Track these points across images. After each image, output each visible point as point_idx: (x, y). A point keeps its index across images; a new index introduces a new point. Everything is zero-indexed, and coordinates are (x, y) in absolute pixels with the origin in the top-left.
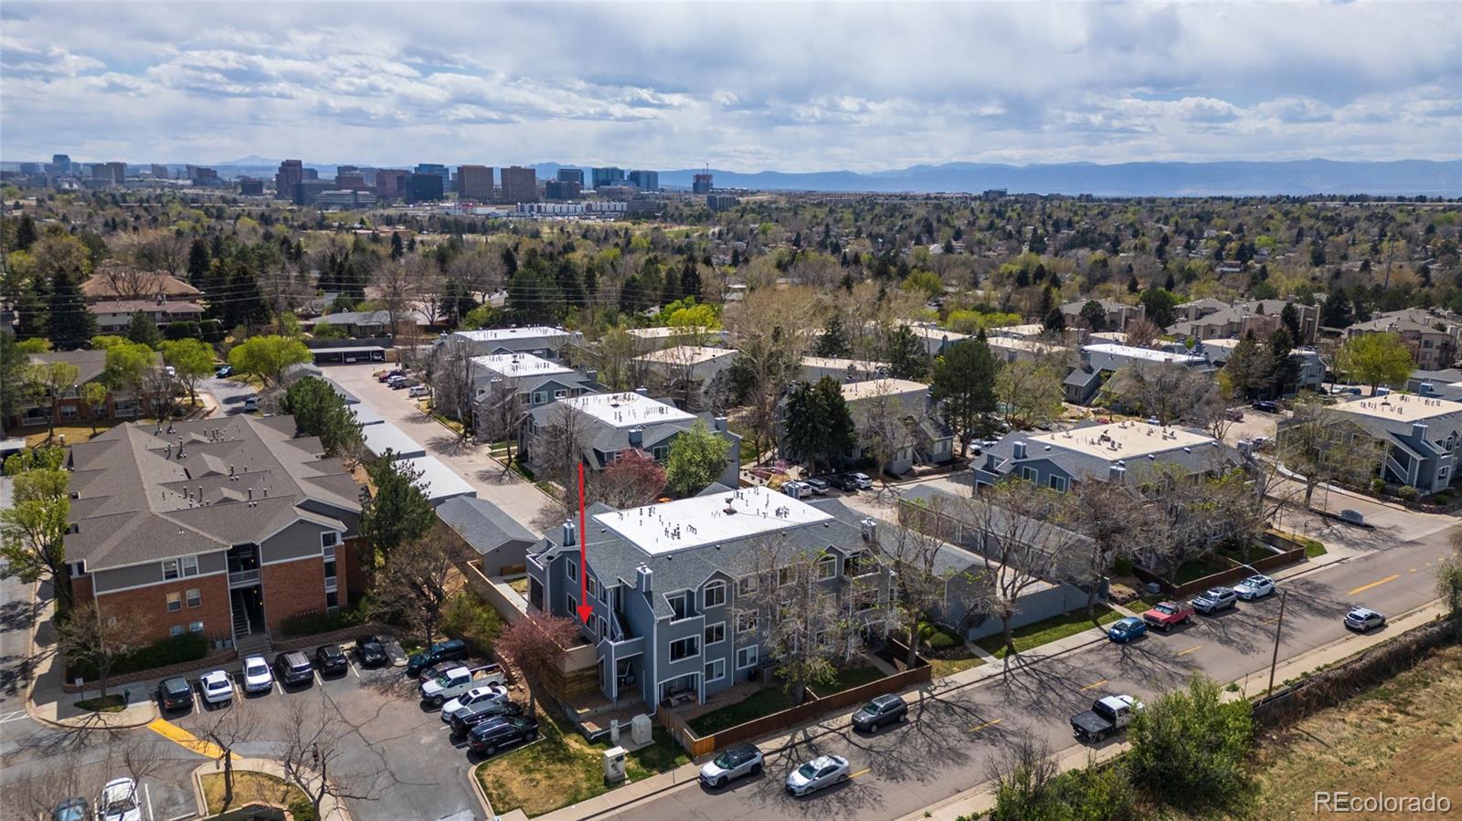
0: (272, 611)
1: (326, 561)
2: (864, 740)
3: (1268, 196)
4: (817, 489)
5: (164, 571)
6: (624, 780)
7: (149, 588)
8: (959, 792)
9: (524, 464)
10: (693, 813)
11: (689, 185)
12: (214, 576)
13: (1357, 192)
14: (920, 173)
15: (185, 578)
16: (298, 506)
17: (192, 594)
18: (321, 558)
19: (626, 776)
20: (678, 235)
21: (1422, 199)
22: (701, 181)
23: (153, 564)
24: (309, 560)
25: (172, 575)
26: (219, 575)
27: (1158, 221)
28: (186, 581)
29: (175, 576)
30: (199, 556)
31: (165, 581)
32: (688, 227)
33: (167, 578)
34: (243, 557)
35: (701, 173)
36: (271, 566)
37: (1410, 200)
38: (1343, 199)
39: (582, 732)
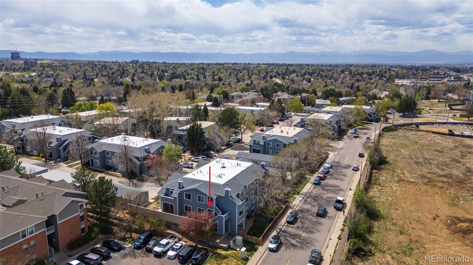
0: (62, 241)
1: (81, 215)
2: (294, 225)
3: (214, 63)
4: (204, 158)
5: (21, 235)
6: (248, 257)
7: (16, 245)
8: (329, 231)
9: (89, 167)
10: (278, 259)
11: (9, 56)
12: (41, 232)
13: (235, 62)
14: (102, 54)
15: (30, 236)
16: (62, 196)
17: (32, 243)
18: (79, 214)
19: (247, 256)
20: (18, 76)
21: (249, 64)
22: (15, 55)
23: (17, 233)
24: (75, 216)
25: (24, 236)
26: (43, 231)
27: (191, 70)
28: (30, 238)
29: (26, 236)
30: (34, 225)
31: (22, 240)
32: (20, 73)
33: (22, 238)
34: (51, 221)
35: (14, 52)
36: (62, 222)
37: (247, 64)
38: (232, 64)
39: (221, 248)
